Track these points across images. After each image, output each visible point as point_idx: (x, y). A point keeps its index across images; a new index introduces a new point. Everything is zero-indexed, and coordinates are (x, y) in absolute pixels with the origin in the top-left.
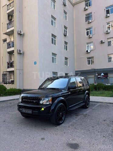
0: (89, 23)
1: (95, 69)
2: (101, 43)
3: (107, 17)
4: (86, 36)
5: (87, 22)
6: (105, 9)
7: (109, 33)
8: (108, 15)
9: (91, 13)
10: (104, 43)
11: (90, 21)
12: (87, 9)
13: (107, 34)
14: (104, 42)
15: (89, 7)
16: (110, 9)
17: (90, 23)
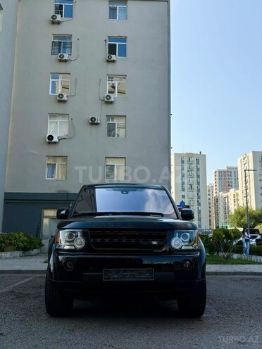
0: (62, 61)
1: (68, 194)
2: (91, 124)
3: (110, 61)
4: (50, 94)
5: (57, 57)
6: (106, 41)
7: (112, 103)
8: (114, 57)
9: (70, 37)
10: (97, 124)
11: (66, 57)
12: (59, 23)
13: (106, 103)
14: (99, 122)
15: (64, 19)
16: (117, 43)
17: (66, 61)
